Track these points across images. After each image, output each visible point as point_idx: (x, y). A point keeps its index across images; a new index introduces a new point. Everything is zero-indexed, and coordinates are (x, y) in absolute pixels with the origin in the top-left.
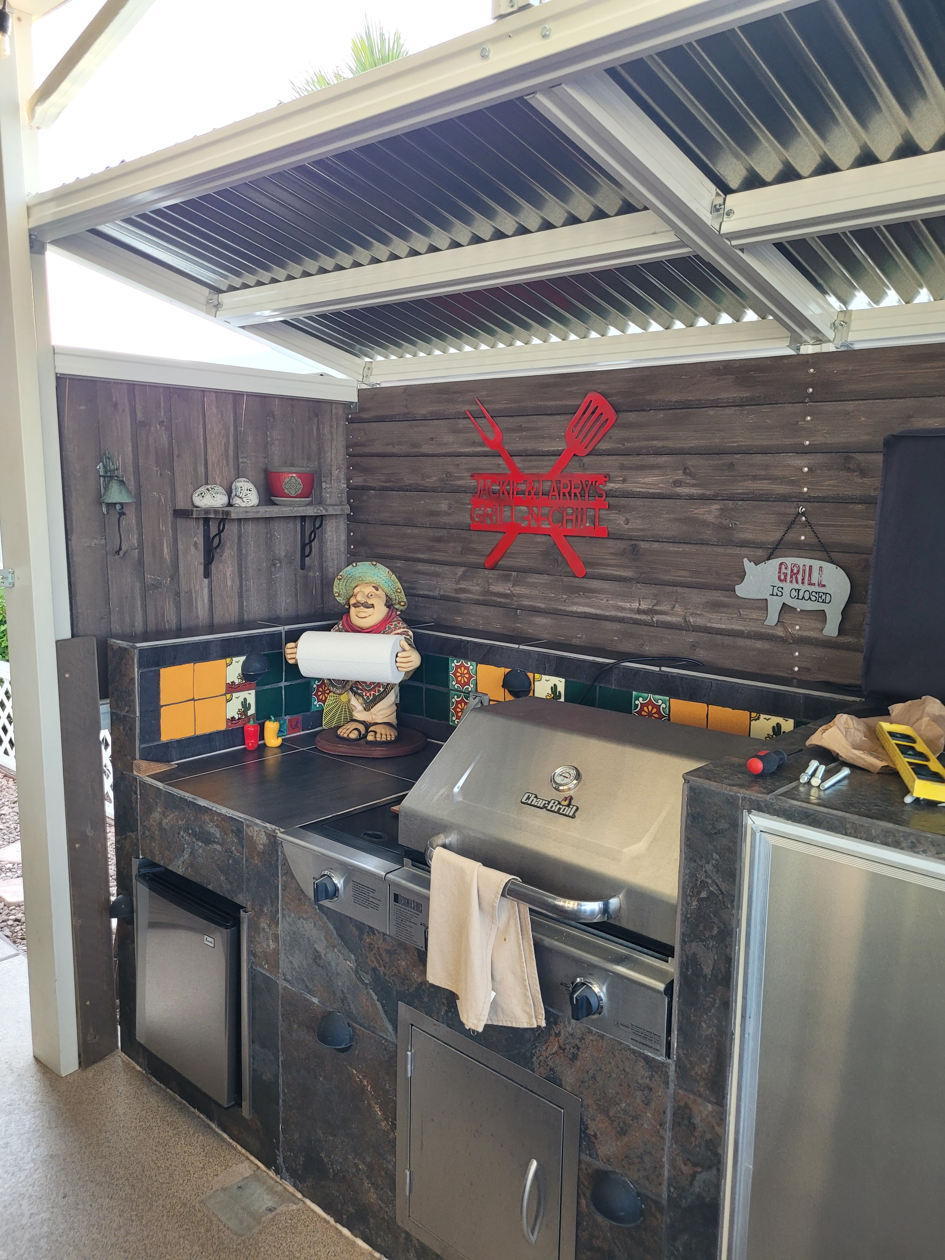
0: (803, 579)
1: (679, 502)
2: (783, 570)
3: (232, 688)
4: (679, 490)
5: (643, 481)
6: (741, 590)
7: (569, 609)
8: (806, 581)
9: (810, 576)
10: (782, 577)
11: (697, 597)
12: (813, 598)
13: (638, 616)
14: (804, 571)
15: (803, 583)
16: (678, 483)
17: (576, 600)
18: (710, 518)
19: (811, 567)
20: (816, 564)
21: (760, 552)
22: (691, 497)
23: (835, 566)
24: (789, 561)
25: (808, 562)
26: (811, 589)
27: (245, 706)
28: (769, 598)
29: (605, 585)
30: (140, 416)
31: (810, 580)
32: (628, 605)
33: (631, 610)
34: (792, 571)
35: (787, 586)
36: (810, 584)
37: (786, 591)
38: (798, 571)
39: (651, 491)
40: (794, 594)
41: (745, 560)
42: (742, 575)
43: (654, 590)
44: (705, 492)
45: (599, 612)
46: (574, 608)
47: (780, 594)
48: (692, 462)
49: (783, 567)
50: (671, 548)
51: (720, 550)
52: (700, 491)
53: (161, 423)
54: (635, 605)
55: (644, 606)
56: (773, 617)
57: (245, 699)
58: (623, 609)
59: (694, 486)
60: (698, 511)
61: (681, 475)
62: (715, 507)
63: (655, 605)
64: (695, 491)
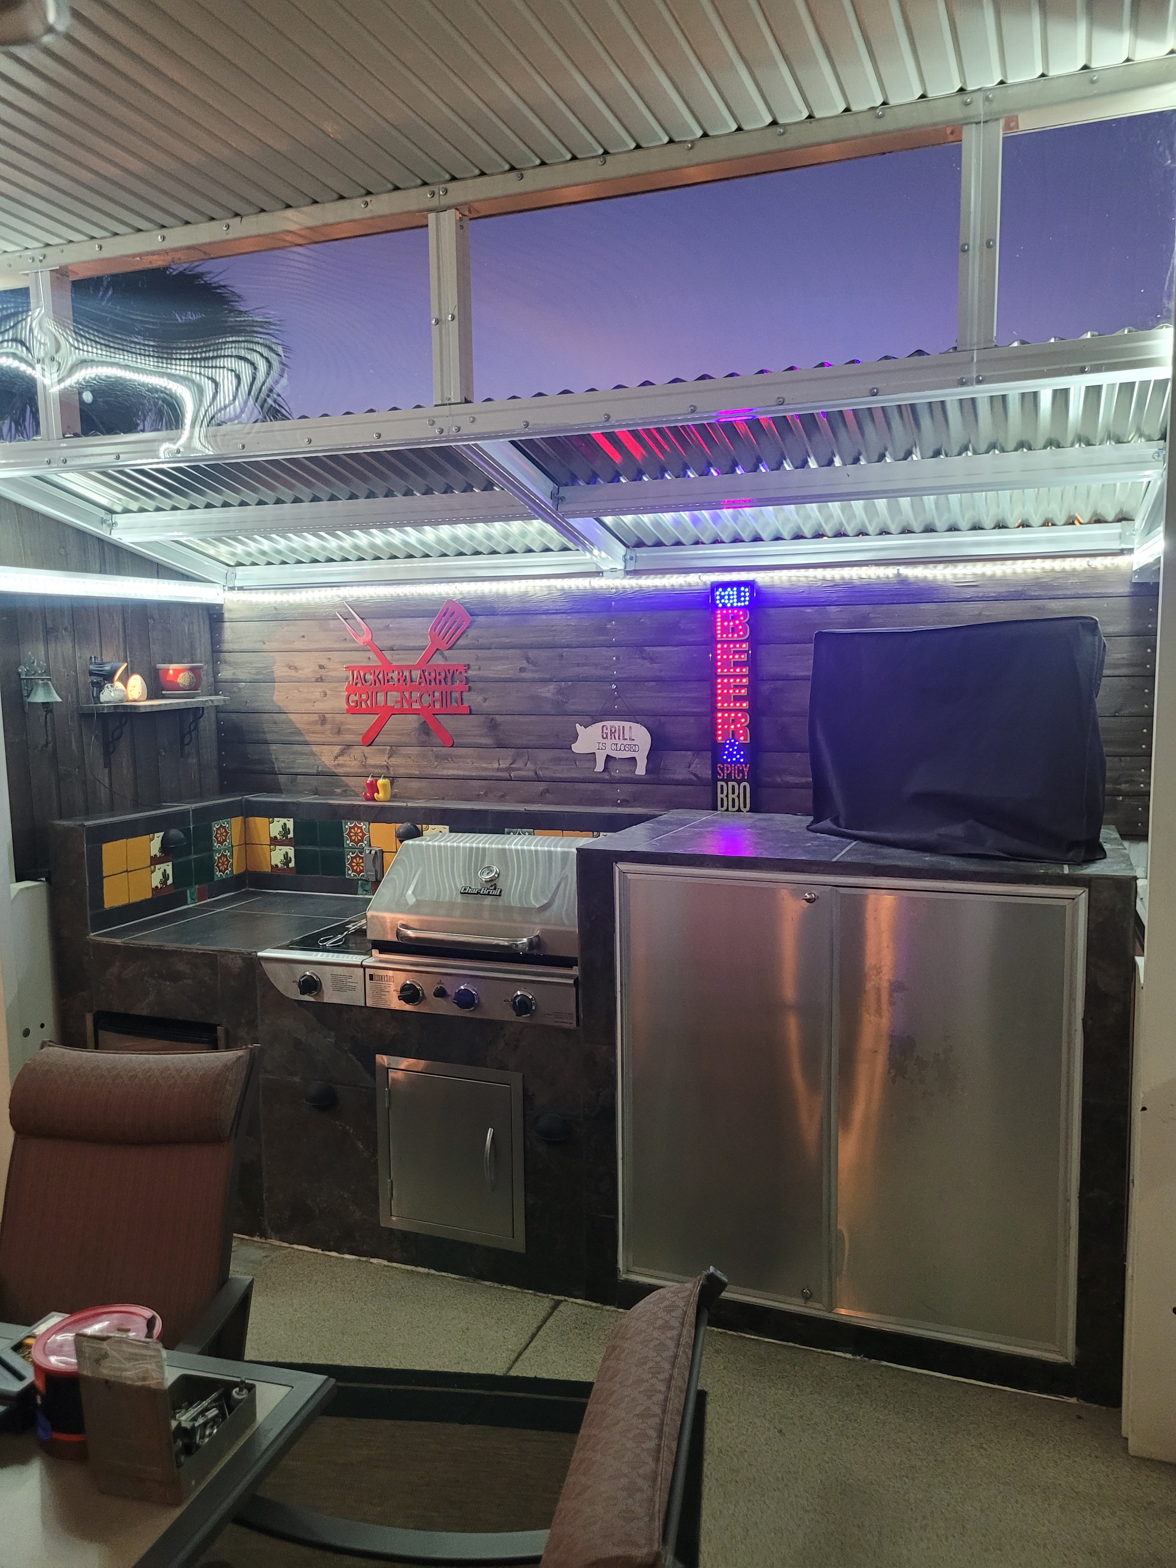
0: (619, 736)
1: (525, 684)
2: (605, 731)
3: (155, 861)
4: (523, 675)
5: (495, 668)
6: (577, 748)
7: (440, 773)
8: (621, 737)
9: (623, 733)
10: (605, 736)
11: (545, 755)
12: (627, 749)
13: (499, 774)
14: (619, 730)
15: (619, 739)
16: (522, 670)
17: (446, 765)
18: (549, 695)
19: (623, 727)
20: (627, 724)
21: (588, 719)
22: (534, 681)
23: (639, 725)
24: (608, 724)
25: (622, 724)
26: (625, 742)
27: (165, 875)
28: (597, 752)
29: (470, 751)
30: (50, 625)
31: (623, 736)
32: (490, 766)
33: (493, 769)
34: (611, 731)
35: (609, 742)
36: (624, 739)
37: (608, 746)
38: (615, 731)
39: (501, 676)
40: (614, 747)
41: (577, 725)
42: (576, 737)
43: (511, 752)
44: (544, 676)
45: (466, 773)
46: (445, 772)
47: (604, 748)
48: (532, 653)
49: (605, 728)
50: (524, 719)
51: (559, 718)
52: (541, 676)
53: (66, 629)
54: (496, 766)
55: (503, 766)
56: (600, 767)
57: (165, 870)
58: (486, 769)
59: (535, 671)
60: (539, 690)
61: (524, 664)
62: (552, 687)
63: (511, 764)
64: (537, 676)
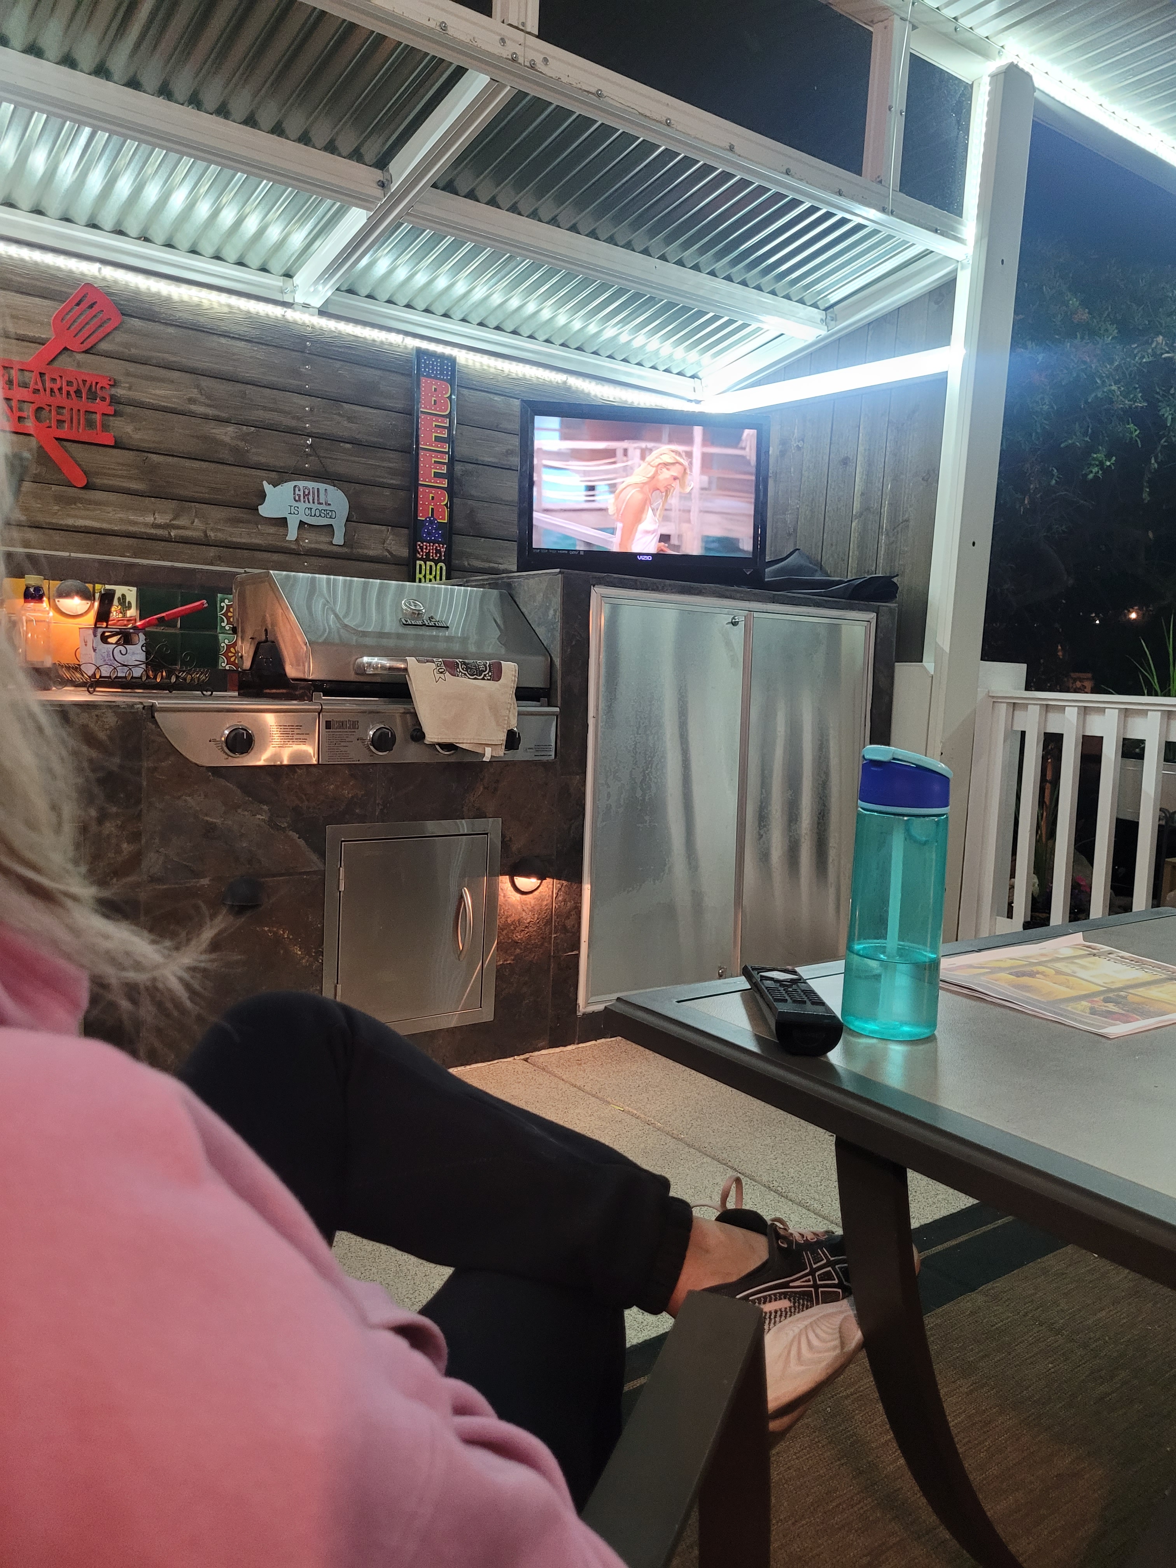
0: (313, 500)
1: (194, 420)
2: (297, 492)
4: (193, 408)
5: (154, 392)
6: (263, 510)
8: (316, 501)
9: (318, 496)
11: (219, 514)
12: (322, 515)
13: (153, 531)
14: (314, 492)
15: (314, 503)
16: (191, 401)
17: (72, 512)
18: (227, 439)
19: (318, 489)
20: (322, 486)
21: (277, 476)
22: (206, 417)
23: (337, 489)
24: (302, 484)
25: (316, 485)
26: (321, 507)
28: (289, 517)
29: (112, 497)
31: (318, 500)
32: (141, 519)
33: (146, 525)
34: (304, 492)
35: (302, 506)
36: (319, 503)
37: (301, 511)
38: (309, 493)
39: (163, 404)
40: (308, 512)
41: (265, 483)
43: (173, 504)
44: (219, 413)
45: (105, 526)
46: (70, 522)
47: (296, 512)
49: (297, 489)
50: (188, 463)
52: (215, 413)
54: (150, 519)
55: (161, 519)
56: (292, 534)
58: (135, 523)
59: (209, 406)
60: (214, 431)
61: (194, 393)
62: (231, 429)
63: (174, 519)
64: (210, 411)
